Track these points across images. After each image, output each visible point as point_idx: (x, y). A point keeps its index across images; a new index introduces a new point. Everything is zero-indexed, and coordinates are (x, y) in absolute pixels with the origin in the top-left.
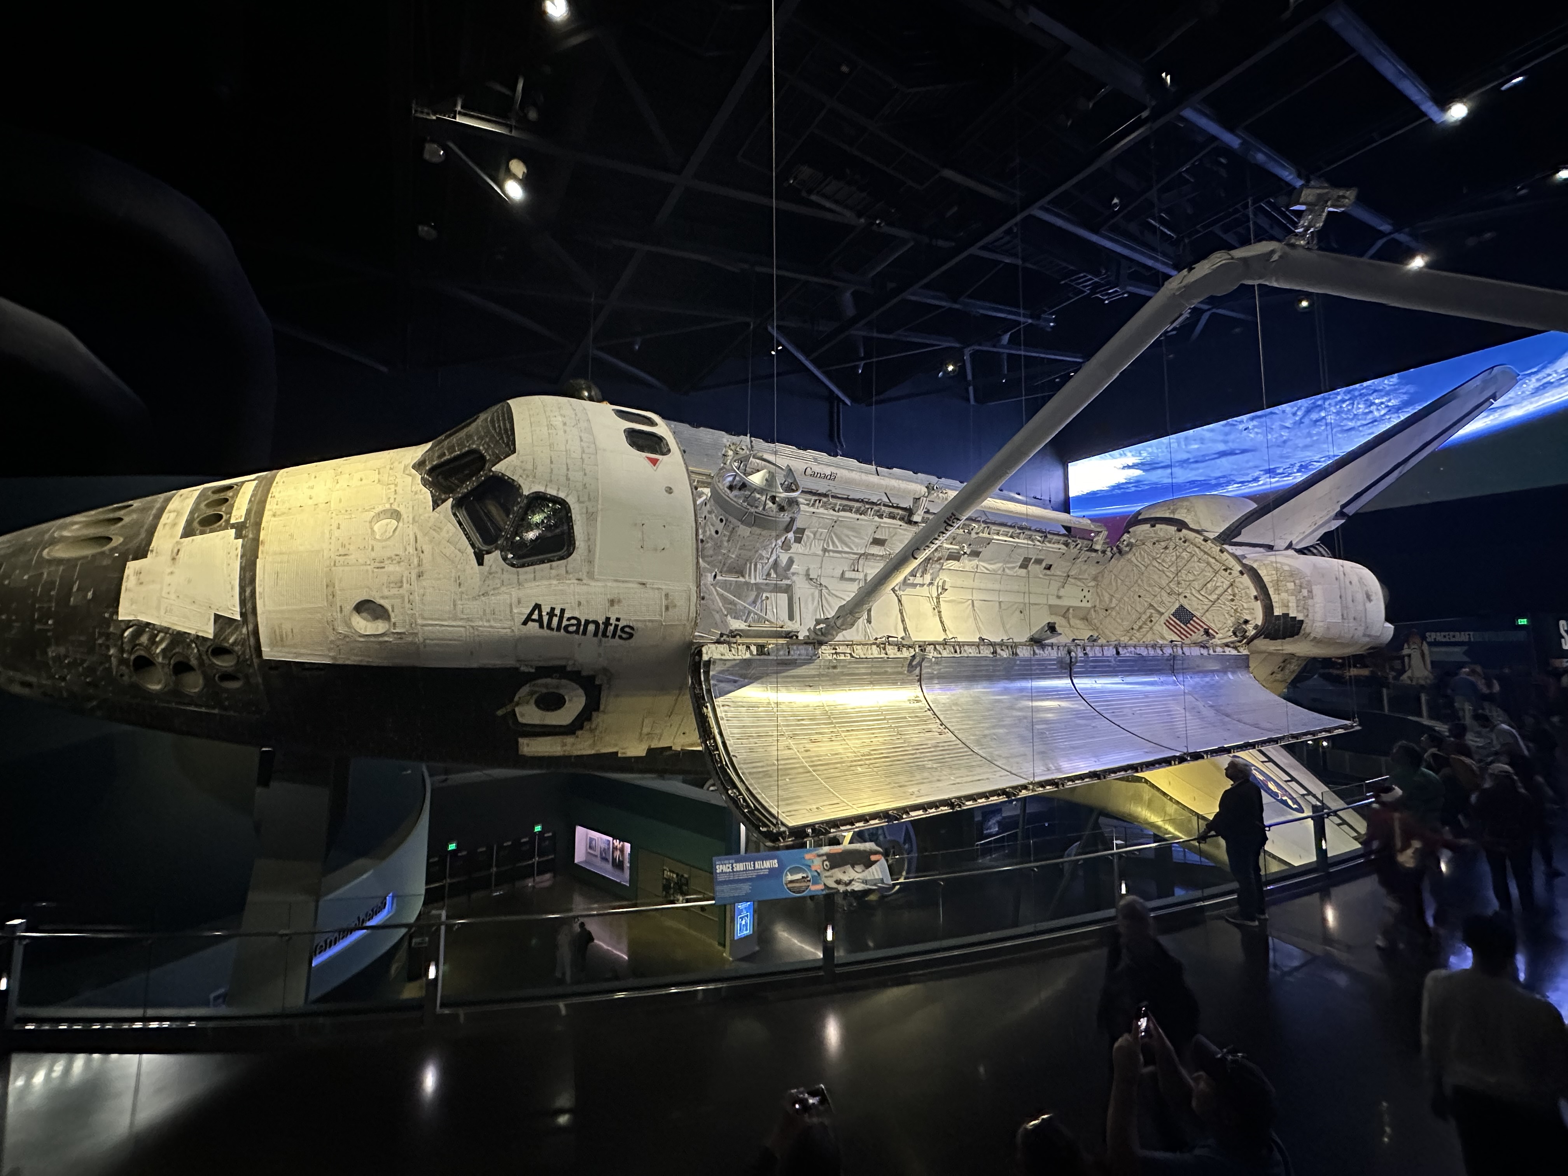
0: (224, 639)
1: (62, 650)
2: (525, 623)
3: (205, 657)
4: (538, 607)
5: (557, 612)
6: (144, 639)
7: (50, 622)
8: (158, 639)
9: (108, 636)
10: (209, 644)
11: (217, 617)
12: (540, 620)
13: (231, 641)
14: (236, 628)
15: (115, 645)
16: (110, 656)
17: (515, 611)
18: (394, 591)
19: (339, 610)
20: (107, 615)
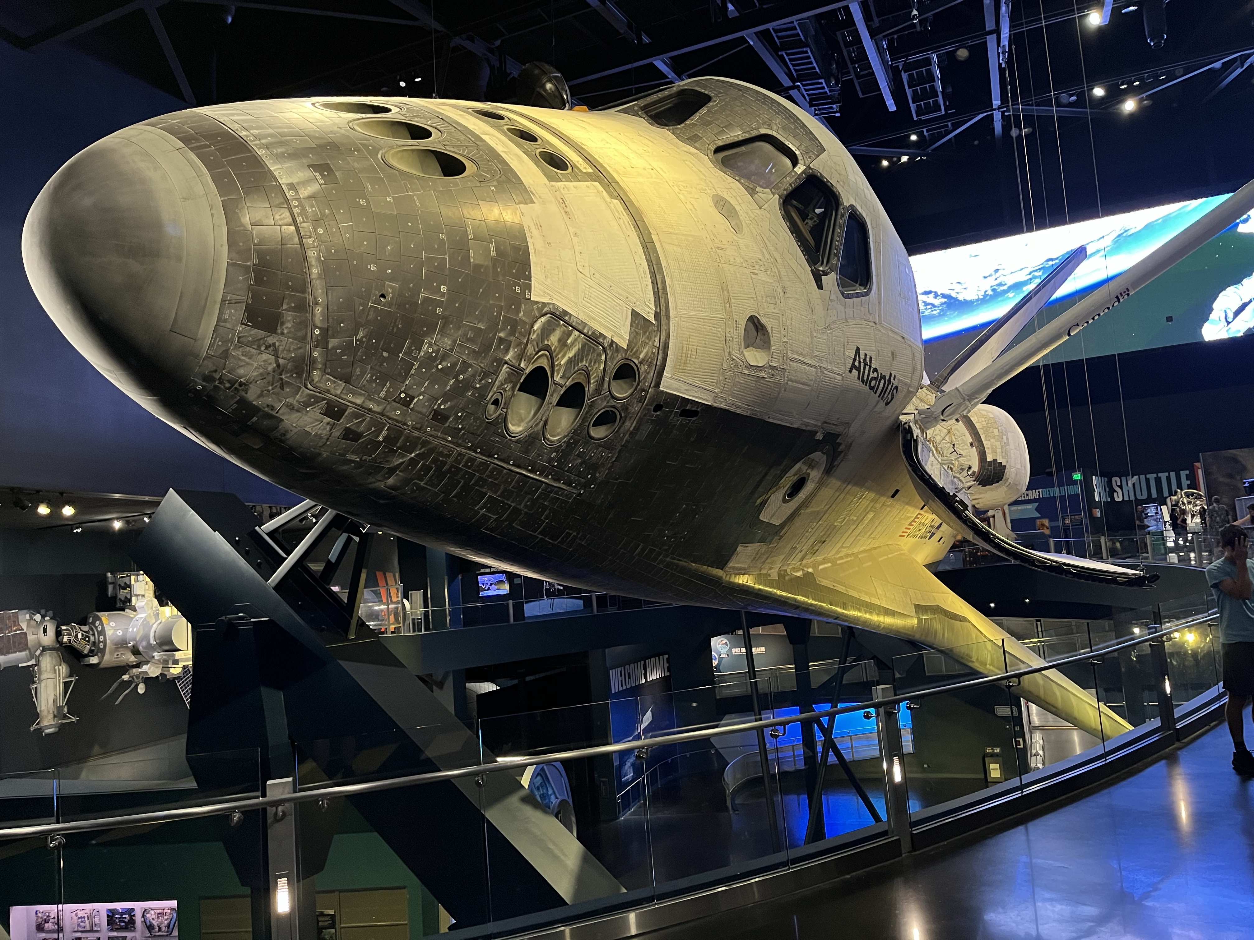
0: (637, 351)
1: (447, 342)
2: (850, 371)
3: (607, 379)
4: (858, 350)
5: (868, 360)
6: (553, 340)
7: (443, 289)
8: (569, 341)
9: (514, 325)
10: (620, 356)
11: (635, 315)
12: (858, 369)
13: (641, 356)
14: (649, 338)
15: (519, 345)
16: (506, 363)
17: (847, 354)
18: (771, 309)
19: (735, 325)
20: (518, 289)
